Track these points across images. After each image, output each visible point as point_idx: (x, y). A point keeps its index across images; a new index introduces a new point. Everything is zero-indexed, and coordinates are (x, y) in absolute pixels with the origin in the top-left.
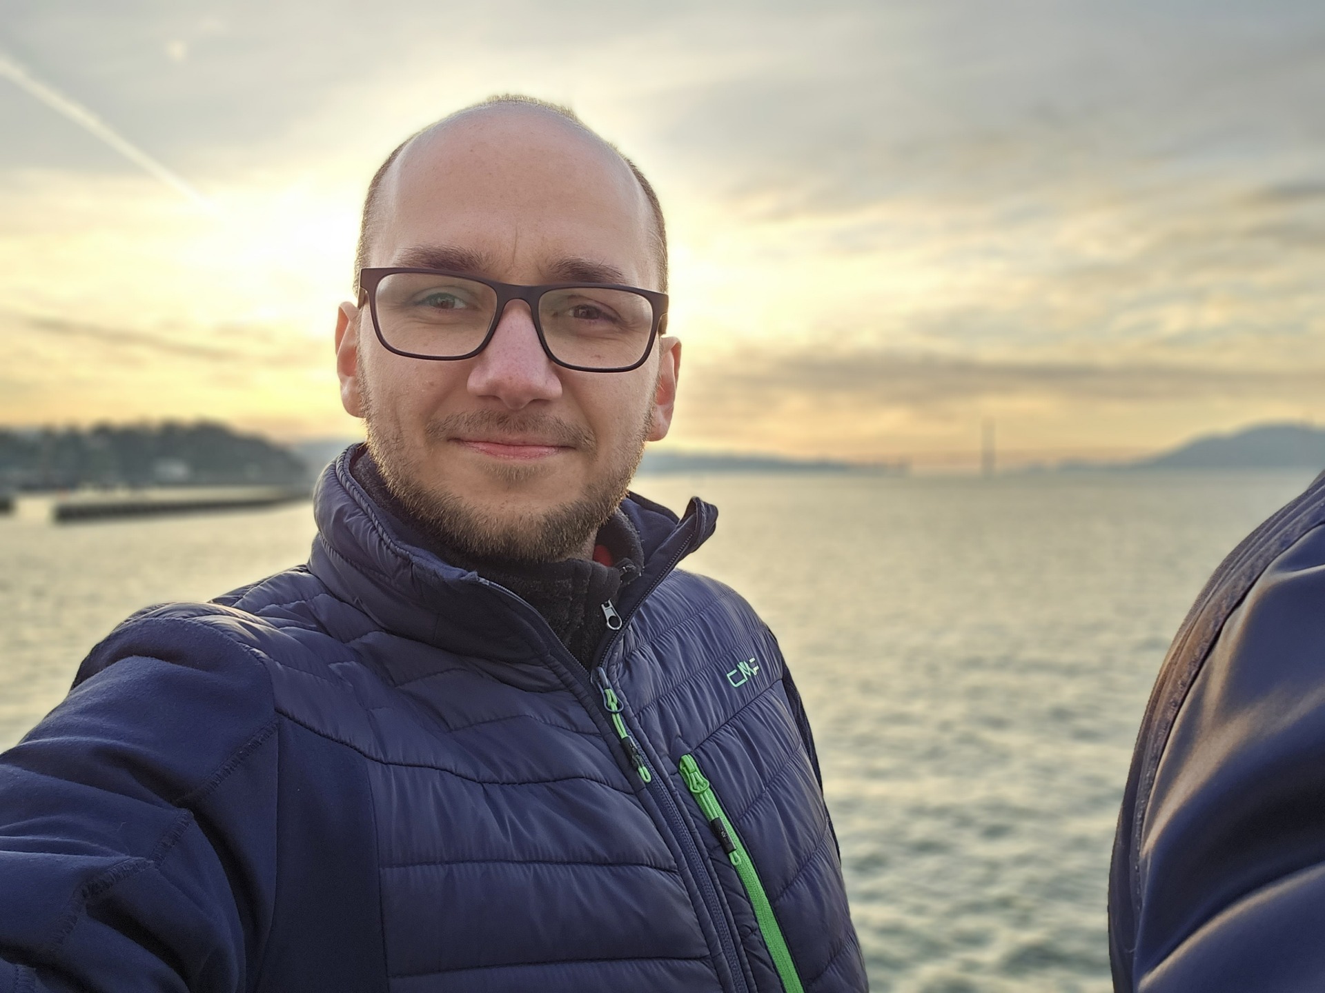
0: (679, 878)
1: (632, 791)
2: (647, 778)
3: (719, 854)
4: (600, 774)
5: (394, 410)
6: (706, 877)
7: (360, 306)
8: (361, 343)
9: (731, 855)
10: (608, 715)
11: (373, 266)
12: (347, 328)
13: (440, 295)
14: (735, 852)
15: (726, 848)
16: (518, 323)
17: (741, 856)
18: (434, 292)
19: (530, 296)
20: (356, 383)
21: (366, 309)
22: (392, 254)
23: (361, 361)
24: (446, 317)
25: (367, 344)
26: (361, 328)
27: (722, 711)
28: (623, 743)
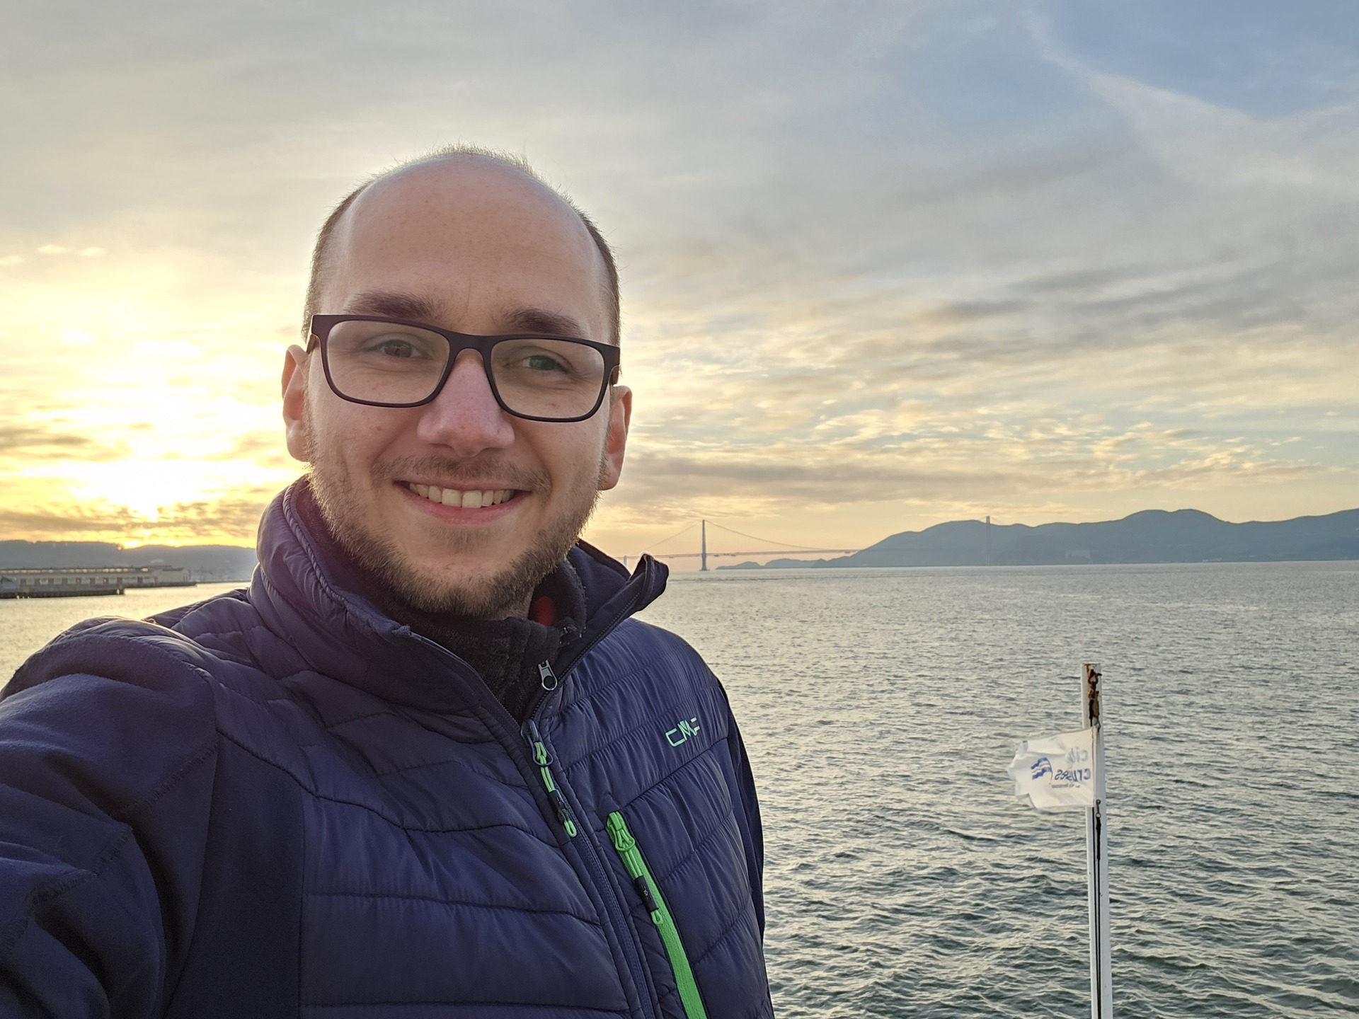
0: (601, 931)
1: (556, 844)
2: (572, 832)
3: (642, 912)
4: (526, 825)
5: (341, 453)
6: (627, 934)
7: (309, 350)
8: (309, 388)
9: (653, 914)
10: (537, 768)
11: (324, 312)
12: (295, 372)
13: (392, 342)
14: (657, 911)
15: (649, 906)
16: (470, 371)
17: (663, 915)
18: (387, 338)
19: (483, 346)
20: (301, 427)
21: (316, 355)
22: (343, 300)
23: (309, 405)
24: (398, 364)
25: (315, 387)
26: (310, 373)
27: (658, 769)
28: (550, 797)
